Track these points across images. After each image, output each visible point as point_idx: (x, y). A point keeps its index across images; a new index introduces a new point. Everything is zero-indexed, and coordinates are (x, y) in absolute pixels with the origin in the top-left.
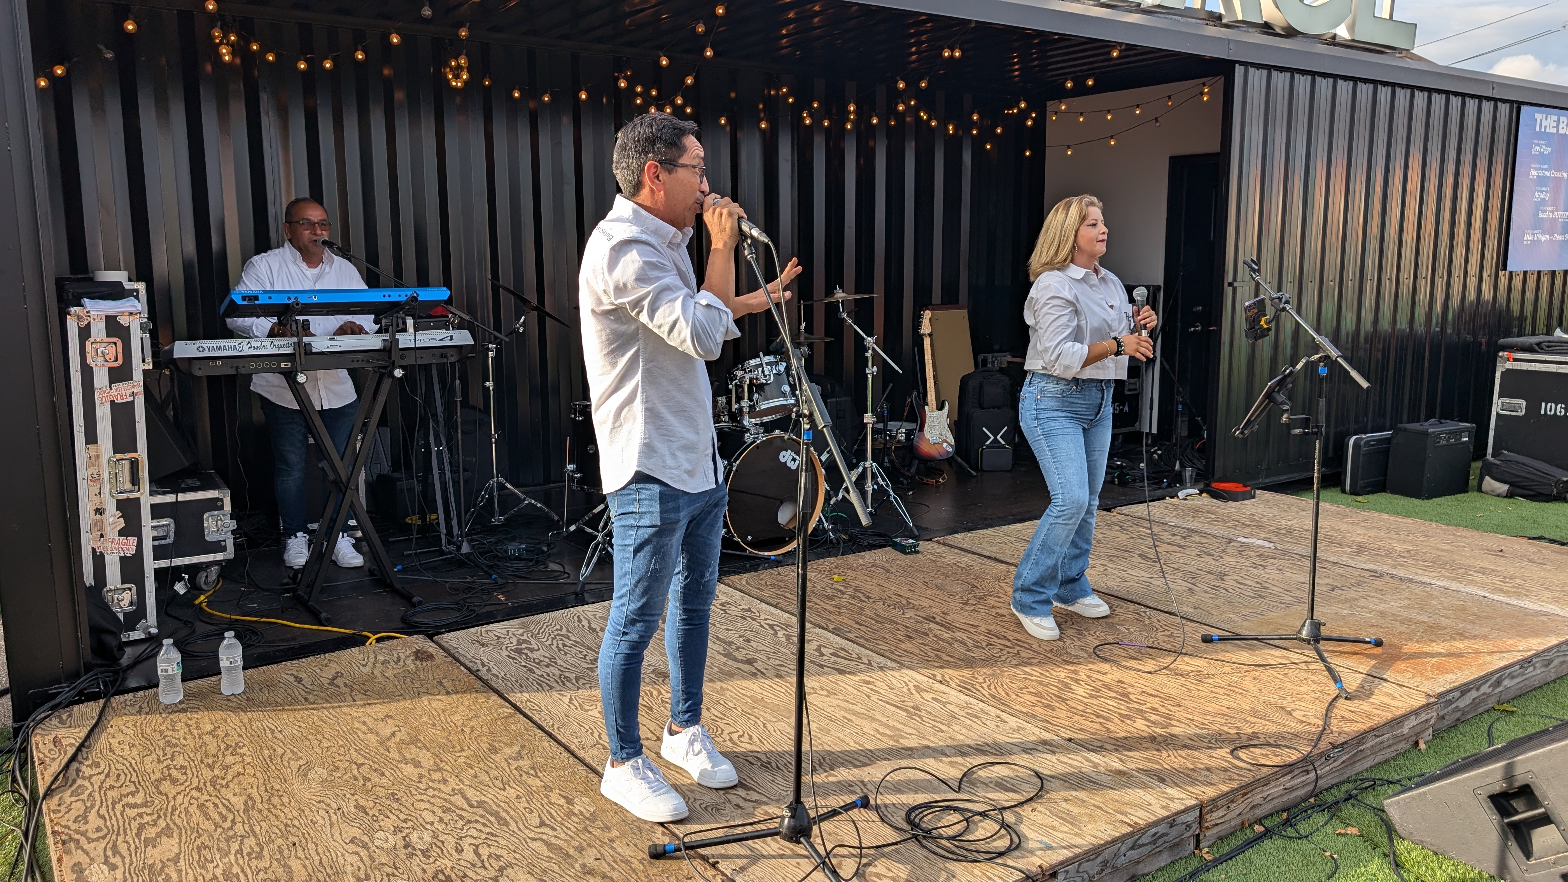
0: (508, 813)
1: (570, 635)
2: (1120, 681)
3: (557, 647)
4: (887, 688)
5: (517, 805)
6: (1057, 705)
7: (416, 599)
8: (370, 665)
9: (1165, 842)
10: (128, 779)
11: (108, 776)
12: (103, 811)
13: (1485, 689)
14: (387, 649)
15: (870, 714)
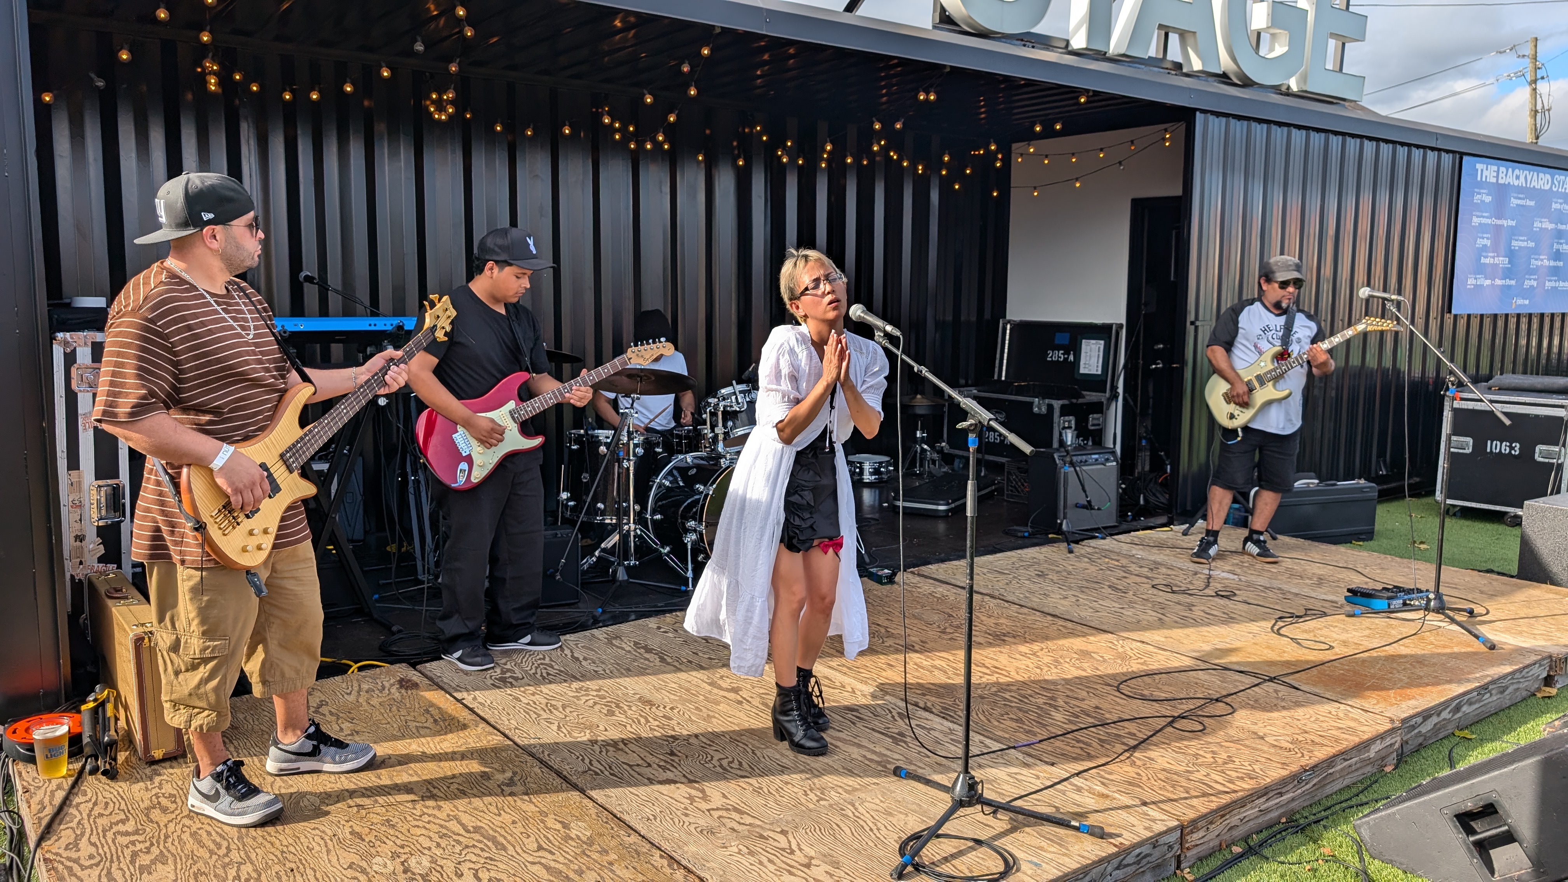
0: (505, 838)
1: (553, 664)
2: (1097, 707)
3: (542, 675)
4: (871, 715)
5: (514, 830)
6: (1038, 730)
7: (394, 629)
8: (354, 693)
9: (1148, 863)
10: (117, 806)
11: (95, 804)
12: (94, 839)
13: (1445, 715)
14: (370, 677)
15: (856, 741)
